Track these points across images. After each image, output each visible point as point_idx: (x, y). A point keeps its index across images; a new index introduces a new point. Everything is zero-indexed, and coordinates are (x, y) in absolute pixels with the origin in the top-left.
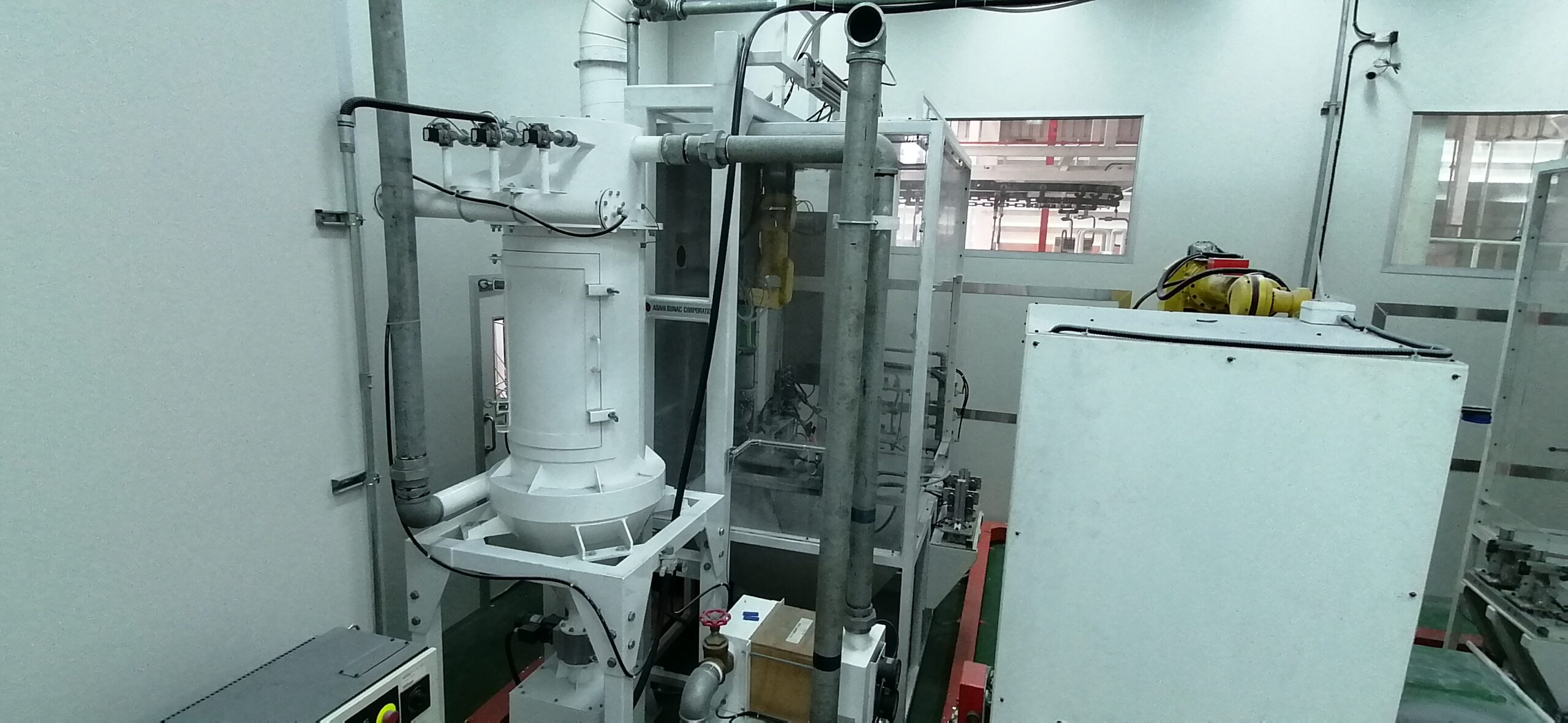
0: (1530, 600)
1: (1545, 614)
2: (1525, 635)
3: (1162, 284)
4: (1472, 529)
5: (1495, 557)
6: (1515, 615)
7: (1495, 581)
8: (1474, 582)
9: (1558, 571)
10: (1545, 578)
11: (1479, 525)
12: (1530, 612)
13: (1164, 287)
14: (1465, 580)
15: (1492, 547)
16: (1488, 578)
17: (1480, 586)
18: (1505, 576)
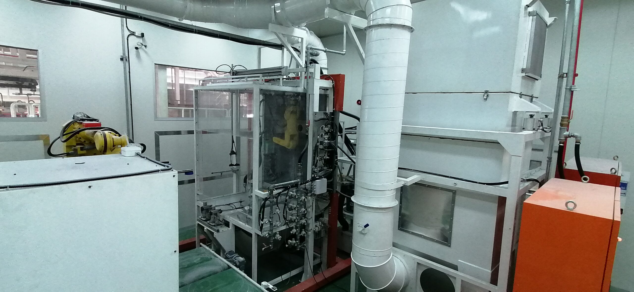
0: (214, 222)
1: (218, 225)
2: (214, 234)
3: (62, 134)
4: (196, 204)
5: (204, 212)
6: (211, 228)
7: (205, 219)
8: (200, 221)
9: (219, 211)
10: (216, 214)
11: (198, 201)
12: (214, 226)
13: (64, 135)
14: (197, 222)
15: (202, 209)
16: (203, 219)
17: (201, 222)
18: (207, 217)
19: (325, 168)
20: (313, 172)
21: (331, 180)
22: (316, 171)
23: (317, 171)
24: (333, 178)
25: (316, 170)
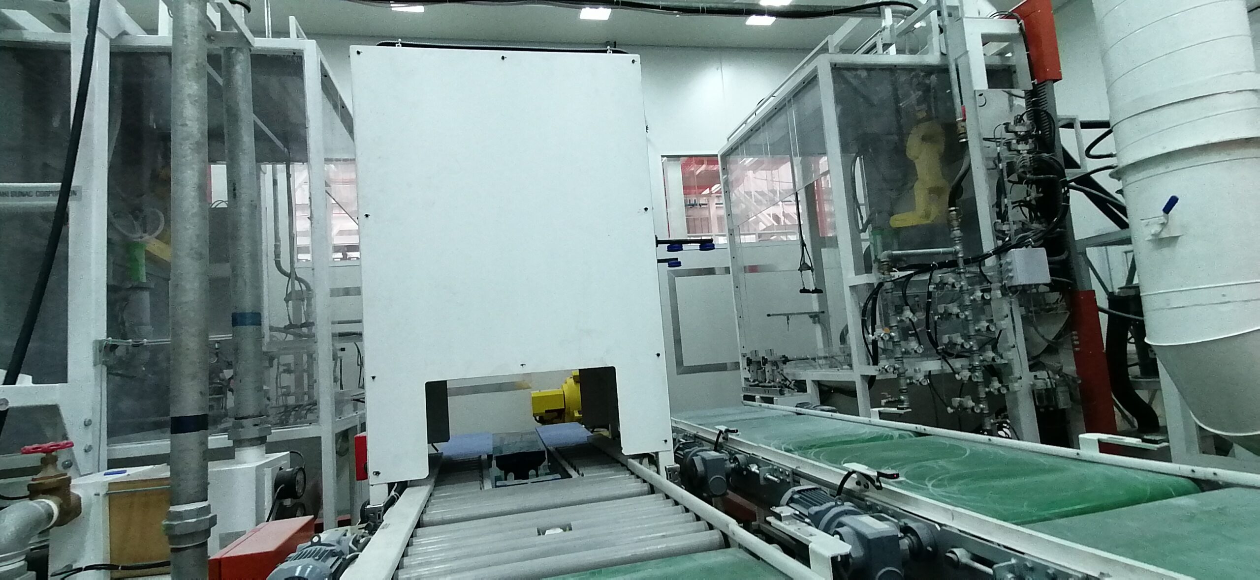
0: (773, 381)
1: (783, 387)
5: (752, 367)
6: (768, 392)
10: (775, 364)
15: (749, 362)
18: (761, 379)
19: (1035, 225)
20: (999, 234)
21: (1063, 257)
22: (1006, 232)
23: (1008, 231)
24: (1066, 253)
25: (1005, 228)
